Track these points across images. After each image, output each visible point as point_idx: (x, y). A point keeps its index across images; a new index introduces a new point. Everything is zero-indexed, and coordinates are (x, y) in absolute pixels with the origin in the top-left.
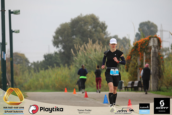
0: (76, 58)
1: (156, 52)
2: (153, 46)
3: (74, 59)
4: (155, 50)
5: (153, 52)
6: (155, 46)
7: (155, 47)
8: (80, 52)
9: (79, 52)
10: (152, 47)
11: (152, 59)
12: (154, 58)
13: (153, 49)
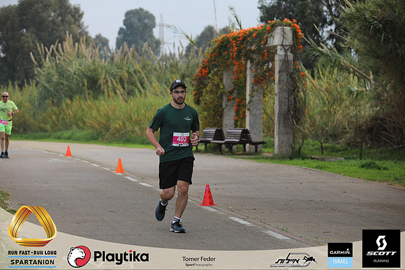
0: (38, 69)
1: (288, 60)
2: (282, 45)
3: (36, 72)
4: (286, 55)
5: (280, 61)
6: (286, 46)
7: (287, 48)
8: (47, 59)
9: (45, 58)
10: (279, 47)
11: (280, 77)
12: (284, 74)
13: (280, 52)
